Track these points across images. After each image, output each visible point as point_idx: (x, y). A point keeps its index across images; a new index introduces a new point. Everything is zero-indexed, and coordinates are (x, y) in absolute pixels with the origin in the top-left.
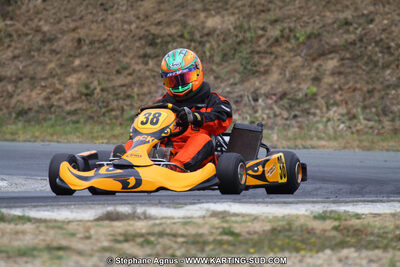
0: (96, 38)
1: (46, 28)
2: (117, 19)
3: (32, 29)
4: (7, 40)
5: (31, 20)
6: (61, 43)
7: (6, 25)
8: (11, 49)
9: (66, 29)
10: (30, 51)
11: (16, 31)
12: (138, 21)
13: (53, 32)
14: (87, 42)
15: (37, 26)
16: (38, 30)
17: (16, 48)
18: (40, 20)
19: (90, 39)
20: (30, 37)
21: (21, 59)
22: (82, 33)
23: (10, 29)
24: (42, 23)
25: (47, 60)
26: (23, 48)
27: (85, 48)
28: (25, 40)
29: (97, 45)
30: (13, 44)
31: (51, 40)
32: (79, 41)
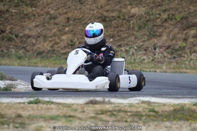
0: (77, 18)
1: (52, 12)
2: (87, 8)
3: (45, 12)
4: (33, 18)
5: (45, 8)
6: (59, 19)
7: (33, 10)
8: (34, 22)
9: (62, 13)
10: (44, 23)
11: (37, 13)
12: (97, 10)
13: (56, 14)
14: (72, 19)
15: (48, 11)
16: (48, 13)
17: (37, 22)
18: (49, 8)
19: (74, 17)
20: (44, 16)
21: (39, 27)
22: (70, 15)
23: (34, 12)
24: (50, 9)
25: (52, 28)
26: (41, 22)
27: (71, 22)
28: (42, 18)
29: (77, 21)
30: (36, 19)
31: (54, 18)
32: (68, 18)
